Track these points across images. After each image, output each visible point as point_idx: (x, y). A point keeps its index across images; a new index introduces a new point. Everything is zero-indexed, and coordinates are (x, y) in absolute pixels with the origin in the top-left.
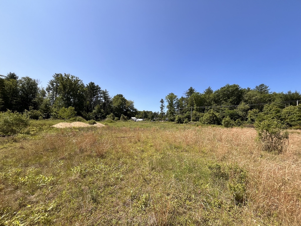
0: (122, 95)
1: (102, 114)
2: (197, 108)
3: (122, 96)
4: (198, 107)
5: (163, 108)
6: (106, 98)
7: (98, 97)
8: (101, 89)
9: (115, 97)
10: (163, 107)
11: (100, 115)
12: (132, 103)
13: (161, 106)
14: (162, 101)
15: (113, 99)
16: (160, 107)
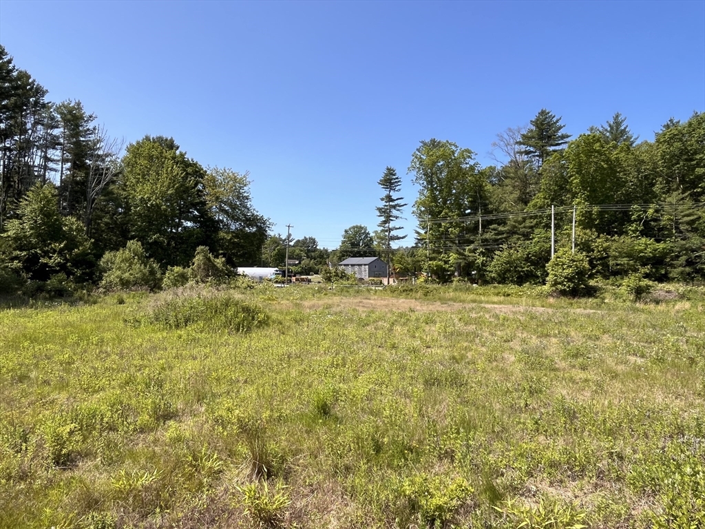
0: (172, 141)
1: (69, 248)
2: (590, 213)
3: (171, 145)
4: (596, 209)
5: (394, 212)
6: (80, 153)
7: (26, 147)
8: (46, 99)
9: (135, 151)
10: (394, 207)
11: (61, 252)
12: (237, 186)
13: (382, 204)
14: (389, 181)
15: (129, 163)
16: (379, 209)
